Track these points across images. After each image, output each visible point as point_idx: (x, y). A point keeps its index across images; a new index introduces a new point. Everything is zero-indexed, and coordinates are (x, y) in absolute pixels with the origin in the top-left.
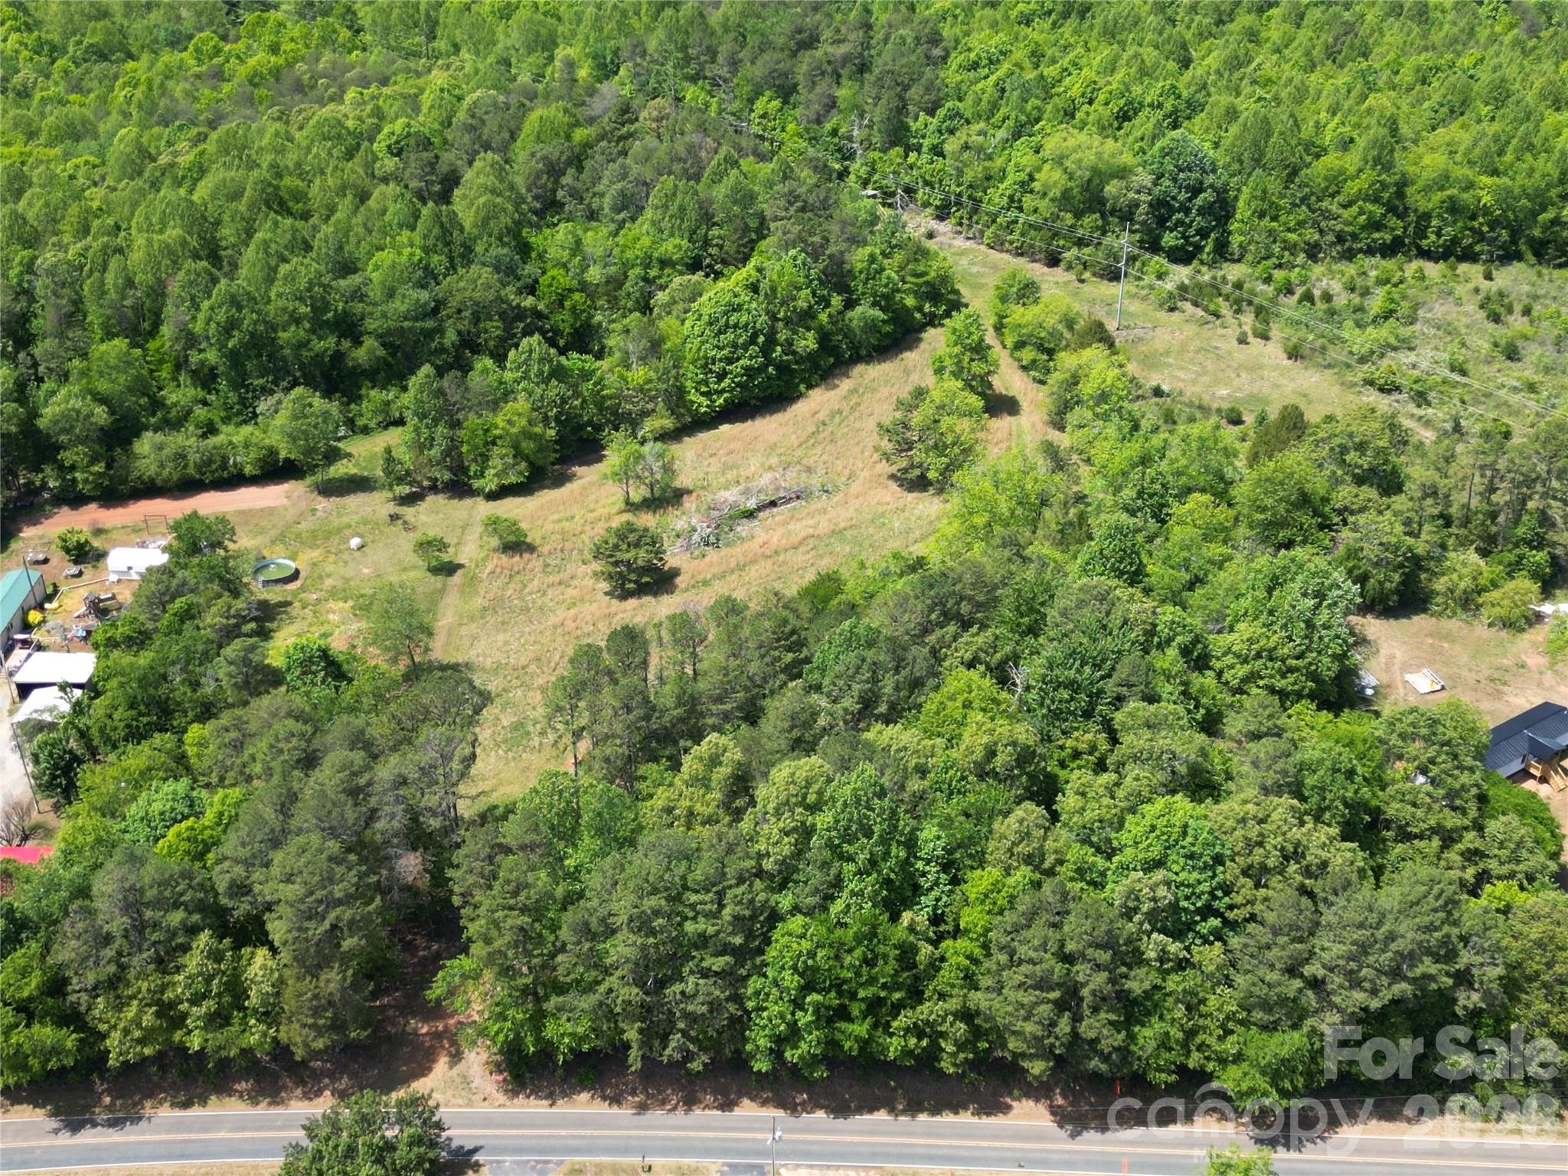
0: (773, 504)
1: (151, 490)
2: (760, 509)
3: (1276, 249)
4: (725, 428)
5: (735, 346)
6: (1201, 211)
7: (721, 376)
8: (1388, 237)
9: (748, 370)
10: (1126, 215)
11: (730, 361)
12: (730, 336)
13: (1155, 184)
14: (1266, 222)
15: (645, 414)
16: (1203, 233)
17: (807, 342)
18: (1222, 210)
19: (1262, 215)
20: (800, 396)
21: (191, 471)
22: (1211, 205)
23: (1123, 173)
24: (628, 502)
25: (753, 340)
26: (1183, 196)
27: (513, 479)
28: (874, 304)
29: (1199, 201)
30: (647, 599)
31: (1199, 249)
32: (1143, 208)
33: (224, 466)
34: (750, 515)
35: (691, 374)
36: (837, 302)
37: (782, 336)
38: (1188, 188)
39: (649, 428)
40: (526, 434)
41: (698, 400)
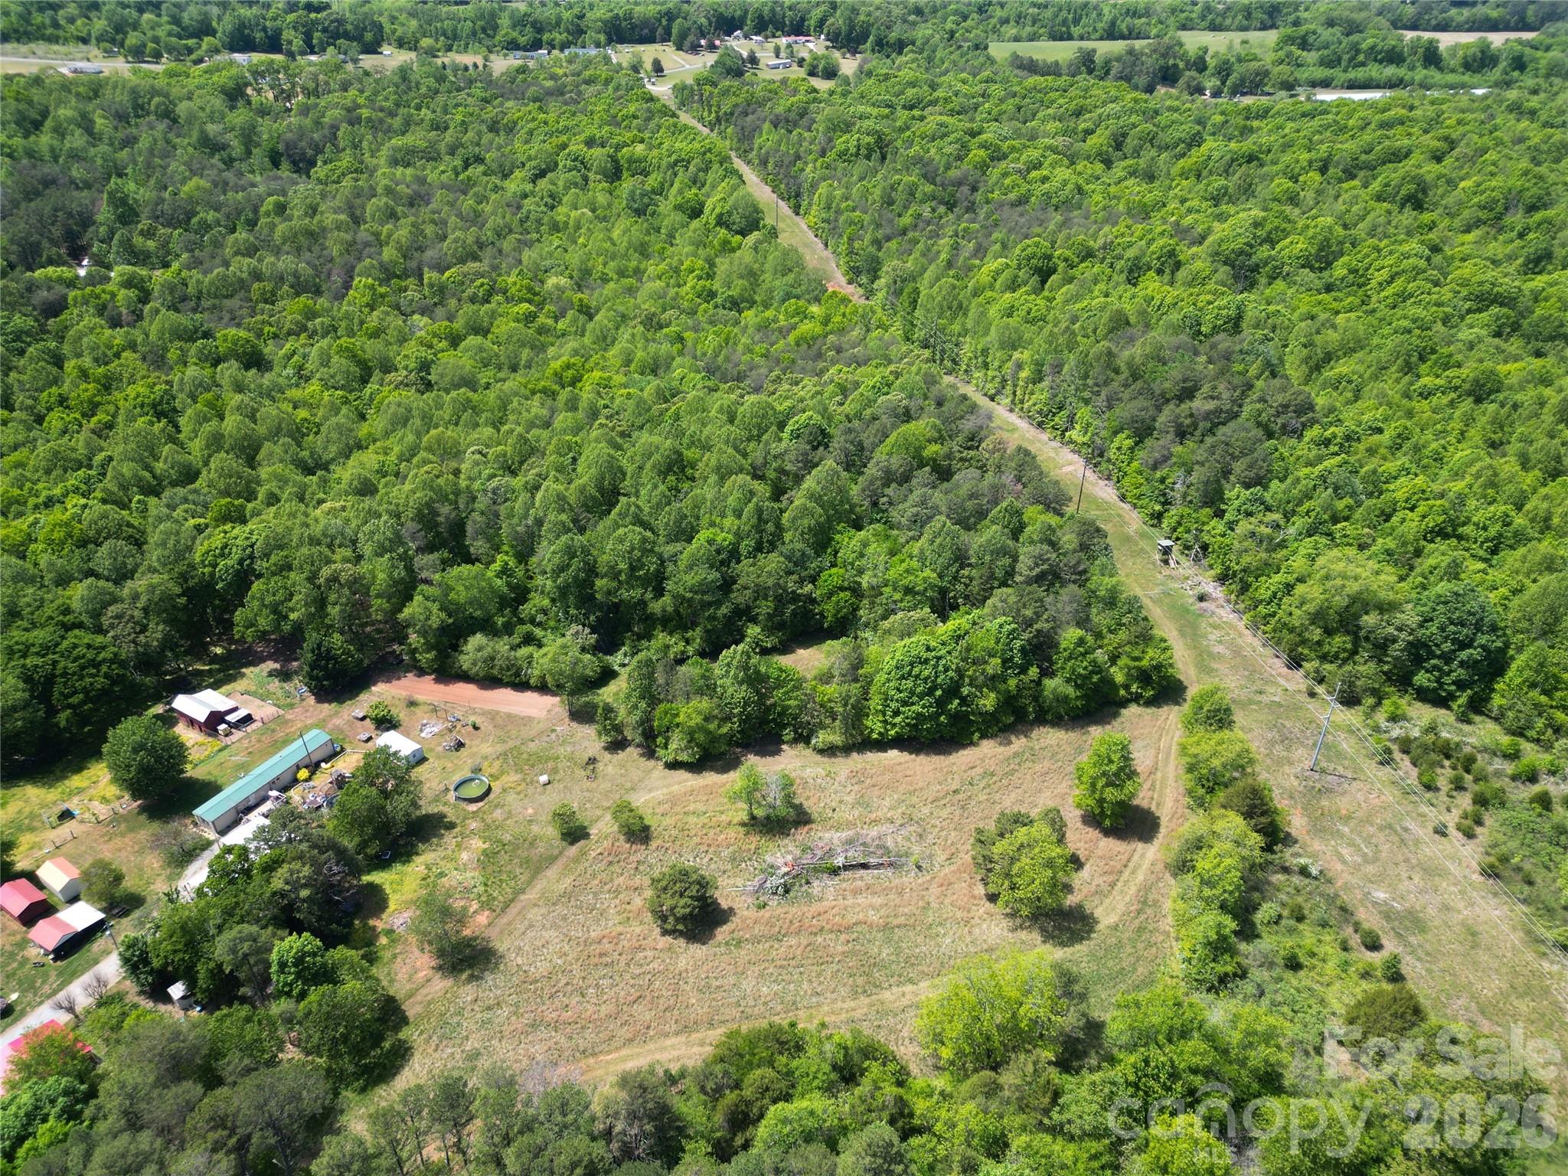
0: (864, 866)
1: (465, 677)
2: (846, 868)
3: (1540, 723)
5: (912, 693)
6: (1462, 664)
7: (896, 713)
9: (919, 715)
10: (1381, 647)
11: (905, 703)
12: (909, 684)
13: (1421, 626)
14: (1534, 694)
15: (822, 726)
16: (1461, 685)
17: (988, 702)
18: (1494, 665)
19: (1533, 685)
20: (972, 744)
21: (495, 672)
22: (1476, 662)
23: (1386, 608)
24: (753, 817)
25: (930, 692)
26: (1447, 646)
27: (685, 756)
28: (1068, 681)
29: (1464, 655)
30: (681, 942)
31: (1452, 697)
32: (1400, 645)
33: (517, 674)
34: (835, 871)
35: (875, 703)
36: (1033, 672)
37: (965, 691)
38: (1454, 641)
39: (822, 738)
40: (700, 728)
41: (874, 725)
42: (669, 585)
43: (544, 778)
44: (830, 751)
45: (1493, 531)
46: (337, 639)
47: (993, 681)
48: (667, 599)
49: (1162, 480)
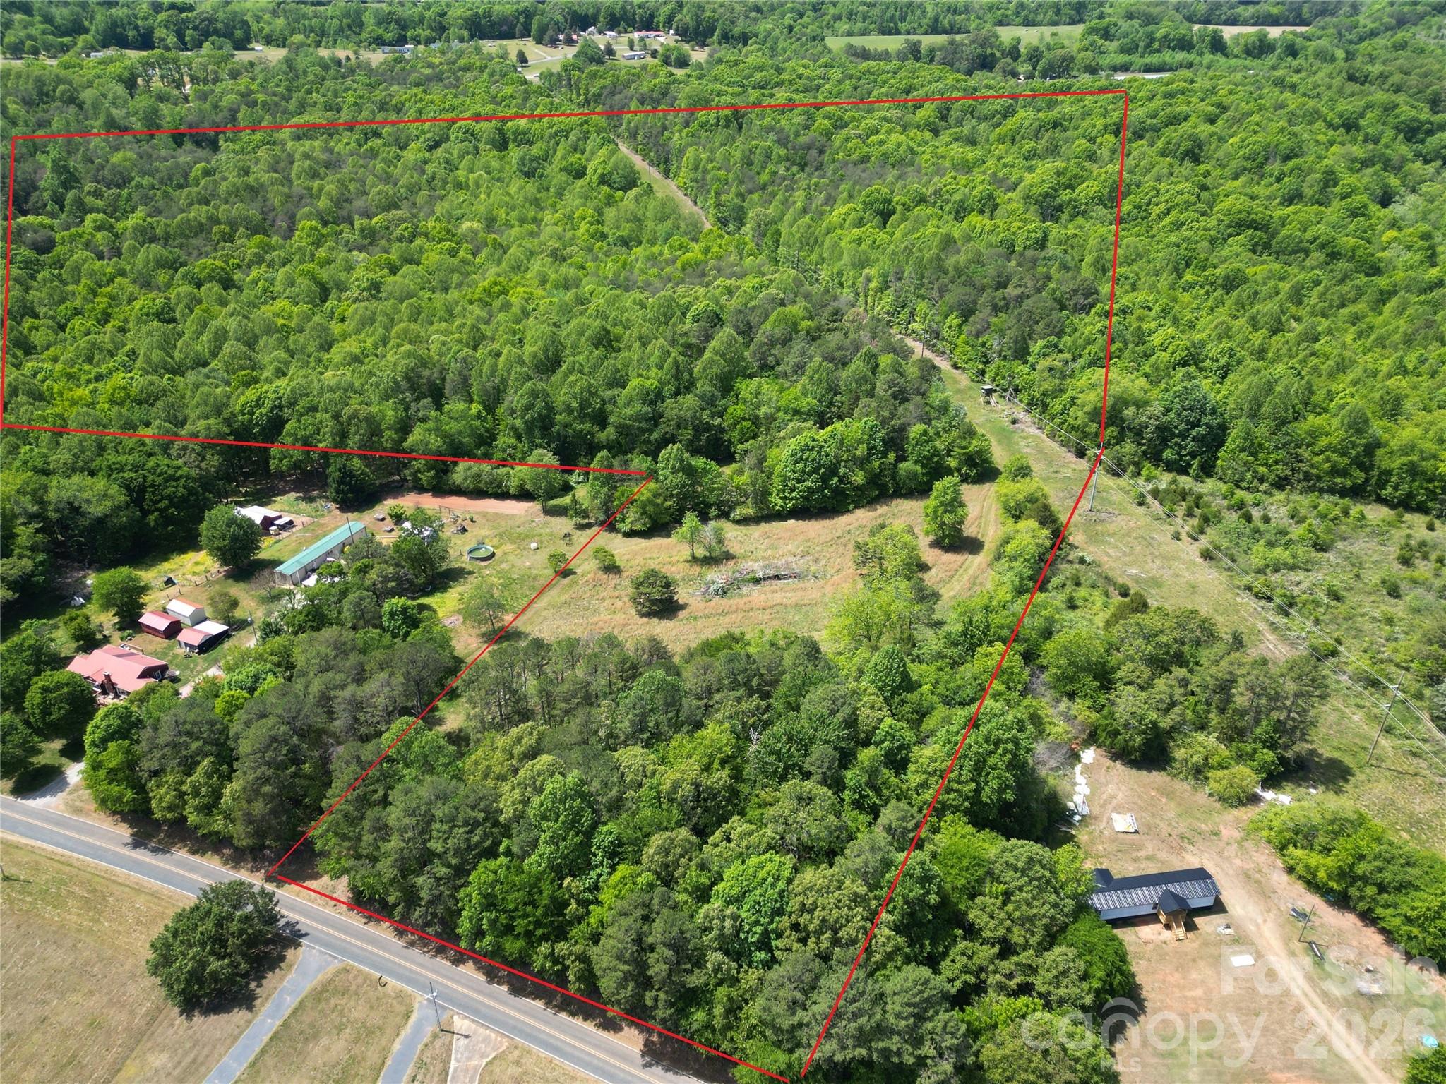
0: (777, 577)
1: (458, 491)
2: (765, 579)
3: (1249, 476)
4: (791, 522)
5: (803, 472)
6: (1194, 439)
7: (792, 490)
8: (1349, 483)
9: (809, 488)
10: (1138, 433)
11: (799, 481)
12: (801, 465)
13: (1165, 415)
14: (1243, 455)
15: (739, 503)
16: (1193, 455)
17: (859, 478)
18: (1216, 438)
19: (1242, 450)
20: (848, 511)
21: (482, 485)
22: (1204, 437)
23: (1140, 404)
24: (694, 557)
25: (816, 471)
26: (1182, 427)
27: (638, 527)
28: (916, 462)
29: (1194, 433)
30: (655, 620)
31: (1190, 465)
32: (1151, 428)
33: (499, 486)
34: (757, 581)
35: (776, 483)
36: (892, 456)
37: (842, 471)
38: (1188, 422)
39: (739, 512)
40: (650, 502)
41: (776, 501)
42: (612, 419)
43: (534, 545)
44: (744, 521)
45: (1222, 362)
46: (357, 463)
47: (863, 463)
48: (610, 430)
49: (983, 344)
